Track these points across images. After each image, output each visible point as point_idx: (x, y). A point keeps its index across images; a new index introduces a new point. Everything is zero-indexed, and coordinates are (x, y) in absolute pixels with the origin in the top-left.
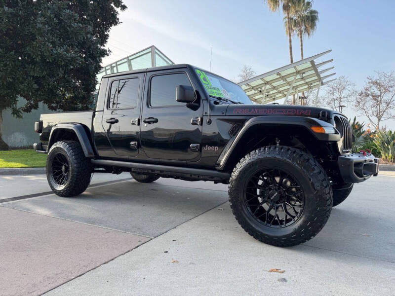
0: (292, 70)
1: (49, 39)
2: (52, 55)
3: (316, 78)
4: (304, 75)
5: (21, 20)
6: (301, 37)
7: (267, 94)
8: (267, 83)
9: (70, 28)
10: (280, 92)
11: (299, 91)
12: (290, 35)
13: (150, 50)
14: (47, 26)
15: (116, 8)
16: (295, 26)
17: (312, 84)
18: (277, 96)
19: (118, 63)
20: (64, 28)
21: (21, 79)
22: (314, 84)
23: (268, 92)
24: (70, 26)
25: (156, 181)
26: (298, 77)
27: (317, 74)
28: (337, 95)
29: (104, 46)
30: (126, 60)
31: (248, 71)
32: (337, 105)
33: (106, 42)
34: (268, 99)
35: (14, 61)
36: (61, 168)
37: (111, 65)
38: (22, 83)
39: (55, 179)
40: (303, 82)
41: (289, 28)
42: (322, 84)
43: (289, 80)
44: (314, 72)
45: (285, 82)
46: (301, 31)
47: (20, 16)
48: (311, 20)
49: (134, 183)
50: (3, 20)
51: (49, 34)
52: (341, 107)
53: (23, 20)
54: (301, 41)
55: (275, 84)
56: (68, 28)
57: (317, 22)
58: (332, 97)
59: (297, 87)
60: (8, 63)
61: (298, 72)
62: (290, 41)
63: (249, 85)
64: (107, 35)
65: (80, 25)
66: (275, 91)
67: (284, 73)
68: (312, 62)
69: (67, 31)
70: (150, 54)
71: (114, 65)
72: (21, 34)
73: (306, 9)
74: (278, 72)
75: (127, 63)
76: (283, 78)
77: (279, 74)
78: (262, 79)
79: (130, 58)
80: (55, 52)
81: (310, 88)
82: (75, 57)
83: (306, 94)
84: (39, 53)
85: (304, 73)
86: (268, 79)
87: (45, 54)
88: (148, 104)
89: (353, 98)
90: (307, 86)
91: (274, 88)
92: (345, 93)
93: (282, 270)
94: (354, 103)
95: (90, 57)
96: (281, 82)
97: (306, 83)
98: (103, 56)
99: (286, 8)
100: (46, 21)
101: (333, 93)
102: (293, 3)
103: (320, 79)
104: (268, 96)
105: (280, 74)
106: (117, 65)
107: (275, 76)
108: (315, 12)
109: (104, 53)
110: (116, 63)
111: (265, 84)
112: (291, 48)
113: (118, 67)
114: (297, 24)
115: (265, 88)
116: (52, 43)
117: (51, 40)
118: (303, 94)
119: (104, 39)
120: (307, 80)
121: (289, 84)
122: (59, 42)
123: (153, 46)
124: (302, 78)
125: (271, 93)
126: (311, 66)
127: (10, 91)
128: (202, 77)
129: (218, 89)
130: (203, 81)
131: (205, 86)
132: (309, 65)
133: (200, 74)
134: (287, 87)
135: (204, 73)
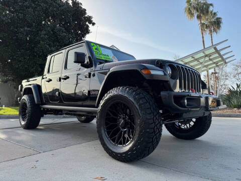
0: (202, 55)
1: (47, 42)
3: (220, 59)
4: (211, 57)
6: (211, 35)
8: (186, 64)
9: (59, 36)
11: (210, 69)
12: (202, 34)
14: (46, 36)
15: (89, 25)
22: (219, 64)
26: (207, 59)
27: (221, 56)
39: (22, 118)
40: (211, 62)
41: (202, 29)
42: (226, 63)
43: (201, 61)
44: (218, 55)
45: (198, 63)
46: (211, 31)
48: (217, 23)
51: (47, 40)
54: (212, 37)
57: (221, 25)
59: (208, 65)
61: (206, 56)
62: (203, 38)
67: (197, 57)
68: (215, 48)
69: (58, 38)
73: (213, 17)
74: (192, 56)
76: (197, 60)
81: (217, 66)
83: (217, 71)
88: (66, 67)
90: (215, 65)
93: (105, 178)
96: (196, 63)
97: (214, 63)
99: (199, 17)
100: (46, 33)
102: (203, 14)
103: (223, 60)
107: (190, 59)
108: (220, 18)
112: (203, 42)
114: (207, 27)
116: (49, 45)
118: (215, 70)
120: (215, 61)
121: (201, 63)
123: (113, 45)
124: (210, 60)
126: (214, 51)
128: (94, 48)
129: (108, 56)
130: (94, 50)
131: (95, 53)
132: (213, 50)
133: (94, 46)
134: (200, 66)
135: (98, 46)
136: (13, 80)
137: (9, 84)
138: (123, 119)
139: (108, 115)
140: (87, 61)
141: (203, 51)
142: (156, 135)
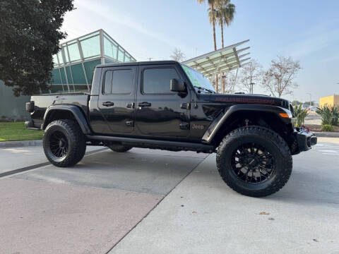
0: (218, 55)
2: (17, 37)
3: (236, 61)
4: (227, 59)
6: (222, 26)
8: (198, 65)
10: (207, 72)
12: (214, 24)
13: (98, 33)
14: (11, 10)
16: (217, 16)
17: (232, 66)
19: (68, 43)
24: (32, 11)
25: (130, 151)
26: (223, 60)
27: (237, 58)
28: (249, 74)
29: (60, 29)
30: (75, 41)
31: (178, 53)
32: (249, 83)
33: (61, 25)
36: (58, 143)
37: (61, 45)
39: (53, 152)
40: (225, 64)
41: (213, 18)
42: (240, 66)
43: (215, 63)
44: (235, 57)
45: (212, 64)
46: (221, 21)
48: (229, 12)
49: (111, 153)
52: (252, 84)
54: (222, 29)
55: (203, 66)
56: (30, 13)
57: (234, 14)
58: (244, 76)
61: (222, 57)
62: (214, 30)
64: (62, 19)
65: (42, 10)
66: (204, 71)
67: (211, 57)
68: (234, 49)
69: (30, 15)
70: (99, 36)
73: (226, 3)
74: (207, 56)
75: (76, 44)
76: (211, 61)
77: (208, 58)
78: (194, 62)
79: (80, 40)
80: (20, 35)
81: (230, 69)
83: (225, 74)
85: (227, 57)
86: (199, 62)
87: (11, 36)
88: (142, 91)
89: (261, 77)
90: (228, 68)
91: (203, 69)
92: (255, 73)
93: (267, 213)
94: (262, 81)
96: (209, 64)
97: (228, 65)
98: (61, 39)
101: (245, 73)
103: (238, 62)
106: (67, 45)
107: (205, 60)
108: (233, 6)
109: (61, 36)
110: (66, 43)
112: (215, 35)
113: (69, 46)
114: (218, 15)
120: (229, 63)
121: (215, 66)
124: (226, 62)
132: (232, 51)
134: (212, 68)
141: (220, 51)
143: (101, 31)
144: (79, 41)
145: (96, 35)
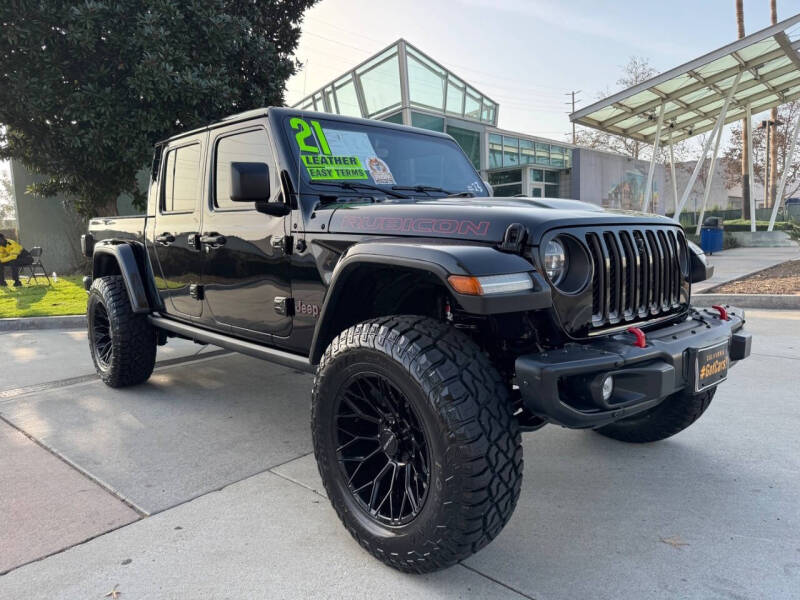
0: (729, 62)
1: (167, 55)
2: (173, 87)
4: (762, 71)
5: (120, 22)
7: (670, 121)
8: (667, 97)
9: (208, 27)
10: (706, 115)
11: (754, 111)
13: (395, 50)
14: (162, 30)
17: (787, 90)
18: (698, 125)
19: (336, 85)
20: (197, 28)
21: (126, 139)
22: (792, 91)
23: (674, 119)
24: (208, 24)
26: (747, 76)
29: (293, 54)
30: (350, 77)
31: (640, 70)
33: (296, 44)
34: (675, 134)
35: (112, 106)
37: (323, 90)
38: (129, 146)
39: (100, 351)
40: (762, 87)
43: (725, 84)
44: (790, 62)
45: (713, 92)
47: (116, 14)
50: (86, 28)
51: (167, 45)
53: (123, 23)
55: (689, 98)
56: (205, 28)
59: (748, 100)
60: (103, 111)
61: (744, 66)
63: (621, 105)
64: (298, 30)
66: (691, 115)
67: (708, 71)
68: (781, 38)
69: (203, 34)
70: (396, 58)
71: (329, 89)
72: (121, 52)
74: (690, 69)
75: (352, 84)
76: (708, 82)
77: (693, 74)
78: (652, 89)
79: (358, 72)
80: (178, 80)
81: (784, 99)
82: (217, 87)
84: (150, 86)
85: (762, 66)
86: (670, 87)
87: (162, 87)
88: (213, 202)
90: (775, 97)
91: (688, 107)
95: (255, 82)
96: (705, 92)
97: (773, 90)
98: (288, 77)
100: (161, 18)
104: (672, 126)
105: (697, 74)
106: (334, 89)
107: (684, 81)
109: (288, 70)
110: (332, 84)
111: (663, 99)
112: (740, 4)
113: (337, 92)
115: (662, 110)
116: (176, 62)
117: (170, 58)
118: (775, 113)
119: (290, 39)
120: (775, 82)
121: (724, 94)
122: (188, 59)
123: (401, 40)
124: (760, 79)
125: (680, 119)
126: (778, 46)
127: (112, 164)
128: (300, 138)
129: (353, 161)
130: (303, 147)
131: (303, 158)
132: (772, 44)
133: (301, 128)
134: (721, 103)
135: (316, 124)
136: (74, 189)
137: (63, 200)
138: (395, 429)
139: (344, 408)
140: (276, 190)
141: (731, 49)
142: (497, 505)
143: (401, 43)
144: (355, 76)
145: (392, 56)
